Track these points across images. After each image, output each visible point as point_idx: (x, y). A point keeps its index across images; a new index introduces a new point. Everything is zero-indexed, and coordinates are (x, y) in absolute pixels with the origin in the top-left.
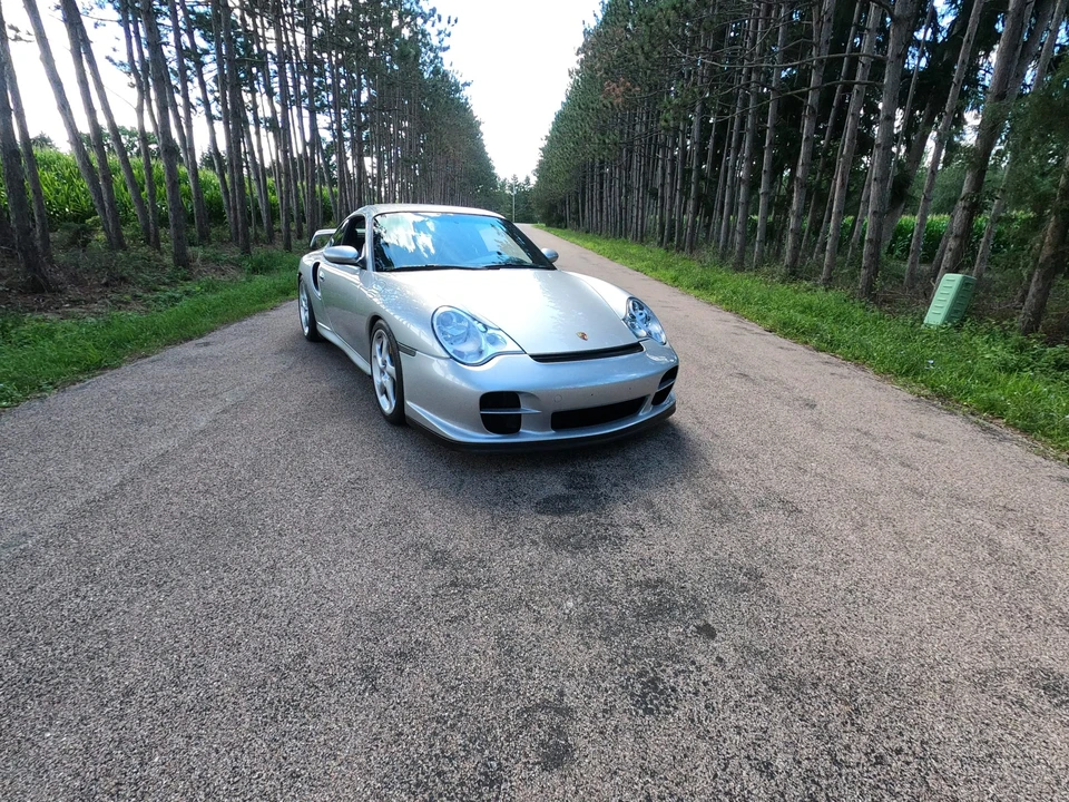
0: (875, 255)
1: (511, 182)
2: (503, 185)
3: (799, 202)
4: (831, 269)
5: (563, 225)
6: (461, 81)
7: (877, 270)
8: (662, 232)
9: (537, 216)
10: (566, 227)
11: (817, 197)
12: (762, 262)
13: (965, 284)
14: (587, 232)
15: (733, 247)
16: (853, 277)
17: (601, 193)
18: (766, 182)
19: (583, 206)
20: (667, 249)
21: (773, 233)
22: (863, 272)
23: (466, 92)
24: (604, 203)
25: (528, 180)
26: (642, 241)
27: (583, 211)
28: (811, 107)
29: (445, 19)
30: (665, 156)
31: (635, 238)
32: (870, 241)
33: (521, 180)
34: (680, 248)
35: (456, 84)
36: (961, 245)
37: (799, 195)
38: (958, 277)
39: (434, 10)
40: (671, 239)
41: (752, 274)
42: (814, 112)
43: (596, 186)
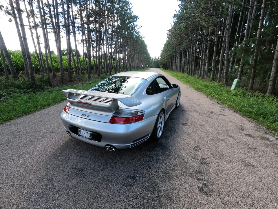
1: (154, 58)
2: (152, 59)
3: (214, 64)
5: (167, 69)
6: (143, 37)
8: (188, 71)
9: (161, 67)
12: (207, 77)
14: (172, 71)
17: (175, 61)
18: (208, 60)
19: (171, 64)
20: (189, 74)
22: (225, 79)
23: (143, 39)
25: (159, 58)
26: (184, 73)
28: (215, 44)
29: (139, 26)
30: (188, 53)
31: (182, 72)
32: (225, 73)
33: (157, 58)
34: (191, 74)
35: (141, 37)
36: (241, 73)
38: (237, 80)
39: (137, 25)
40: (190, 72)
41: (205, 80)
42: (216, 45)
43: (174, 60)
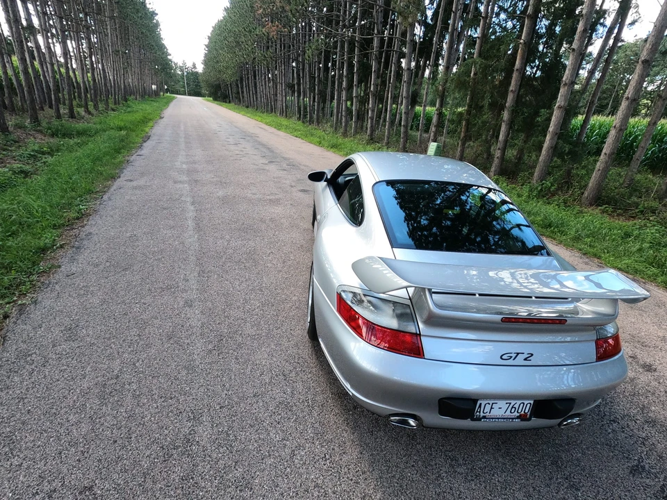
0: (406, 132)
1: (181, 65)
2: (175, 67)
3: (373, 103)
4: (388, 138)
5: (228, 100)
7: (407, 139)
8: (299, 112)
9: (203, 91)
10: (230, 102)
11: (380, 98)
12: (356, 132)
13: (438, 147)
14: (247, 107)
15: (341, 124)
16: (398, 141)
17: (255, 82)
19: (242, 88)
20: (303, 122)
21: (361, 117)
22: (402, 140)
24: (258, 89)
25: (194, 66)
26: (286, 116)
27: (243, 92)
31: (282, 113)
32: (404, 126)
33: (189, 65)
34: (311, 122)
36: (436, 130)
37: (373, 99)
38: (436, 144)
40: (305, 116)
41: (352, 138)
43: (251, 77)
